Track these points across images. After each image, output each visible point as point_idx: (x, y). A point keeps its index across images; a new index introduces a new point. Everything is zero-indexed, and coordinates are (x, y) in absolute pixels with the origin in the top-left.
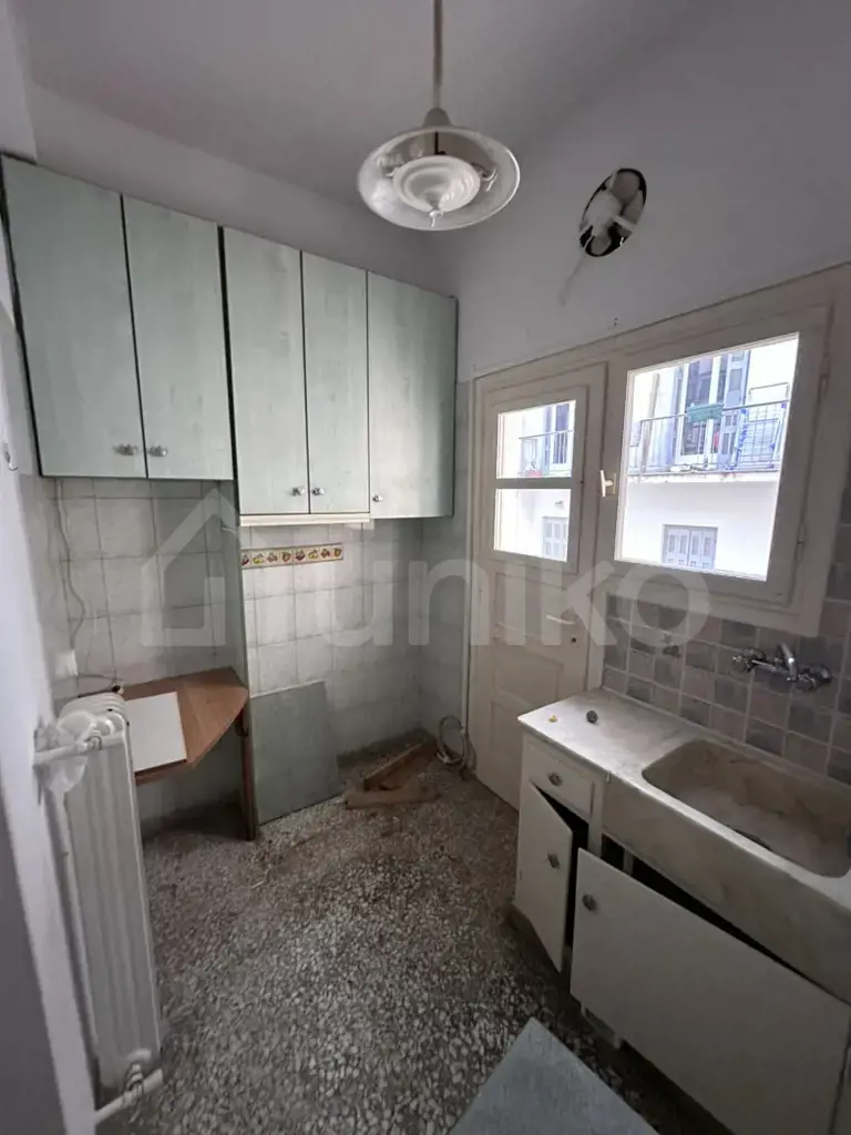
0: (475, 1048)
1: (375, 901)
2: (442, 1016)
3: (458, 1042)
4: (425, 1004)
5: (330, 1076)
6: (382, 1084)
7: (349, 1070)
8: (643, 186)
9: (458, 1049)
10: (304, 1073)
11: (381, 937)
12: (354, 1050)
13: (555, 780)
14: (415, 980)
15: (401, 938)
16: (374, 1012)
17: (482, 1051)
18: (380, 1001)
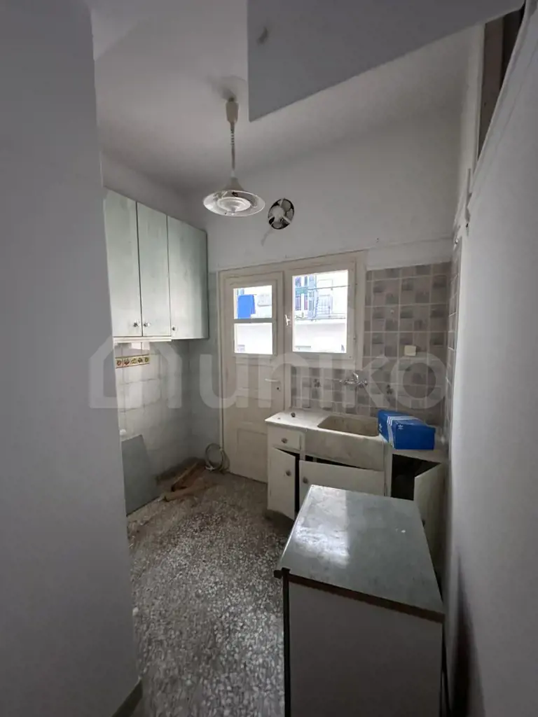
0: (268, 559)
1: (201, 531)
2: (251, 555)
3: (260, 560)
4: (241, 555)
5: (210, 592)
6: (235, 584)
7: (218, 586)
8: (292, 207)
9: (262, 562)
10: (198, 596)
11: (211, 542)
12: (217, 580)
13: (284, 441)
14: (234, 549)
15: (220, 539)
16: (221, 566)
17: (271, 559)
18: (221, 562)
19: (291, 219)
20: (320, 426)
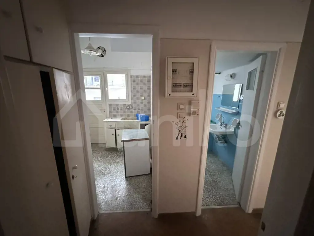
2: (105, 158)
8: (105, 50)
13: (111, 126)
19: (105, 55)
20: (121, 120)
